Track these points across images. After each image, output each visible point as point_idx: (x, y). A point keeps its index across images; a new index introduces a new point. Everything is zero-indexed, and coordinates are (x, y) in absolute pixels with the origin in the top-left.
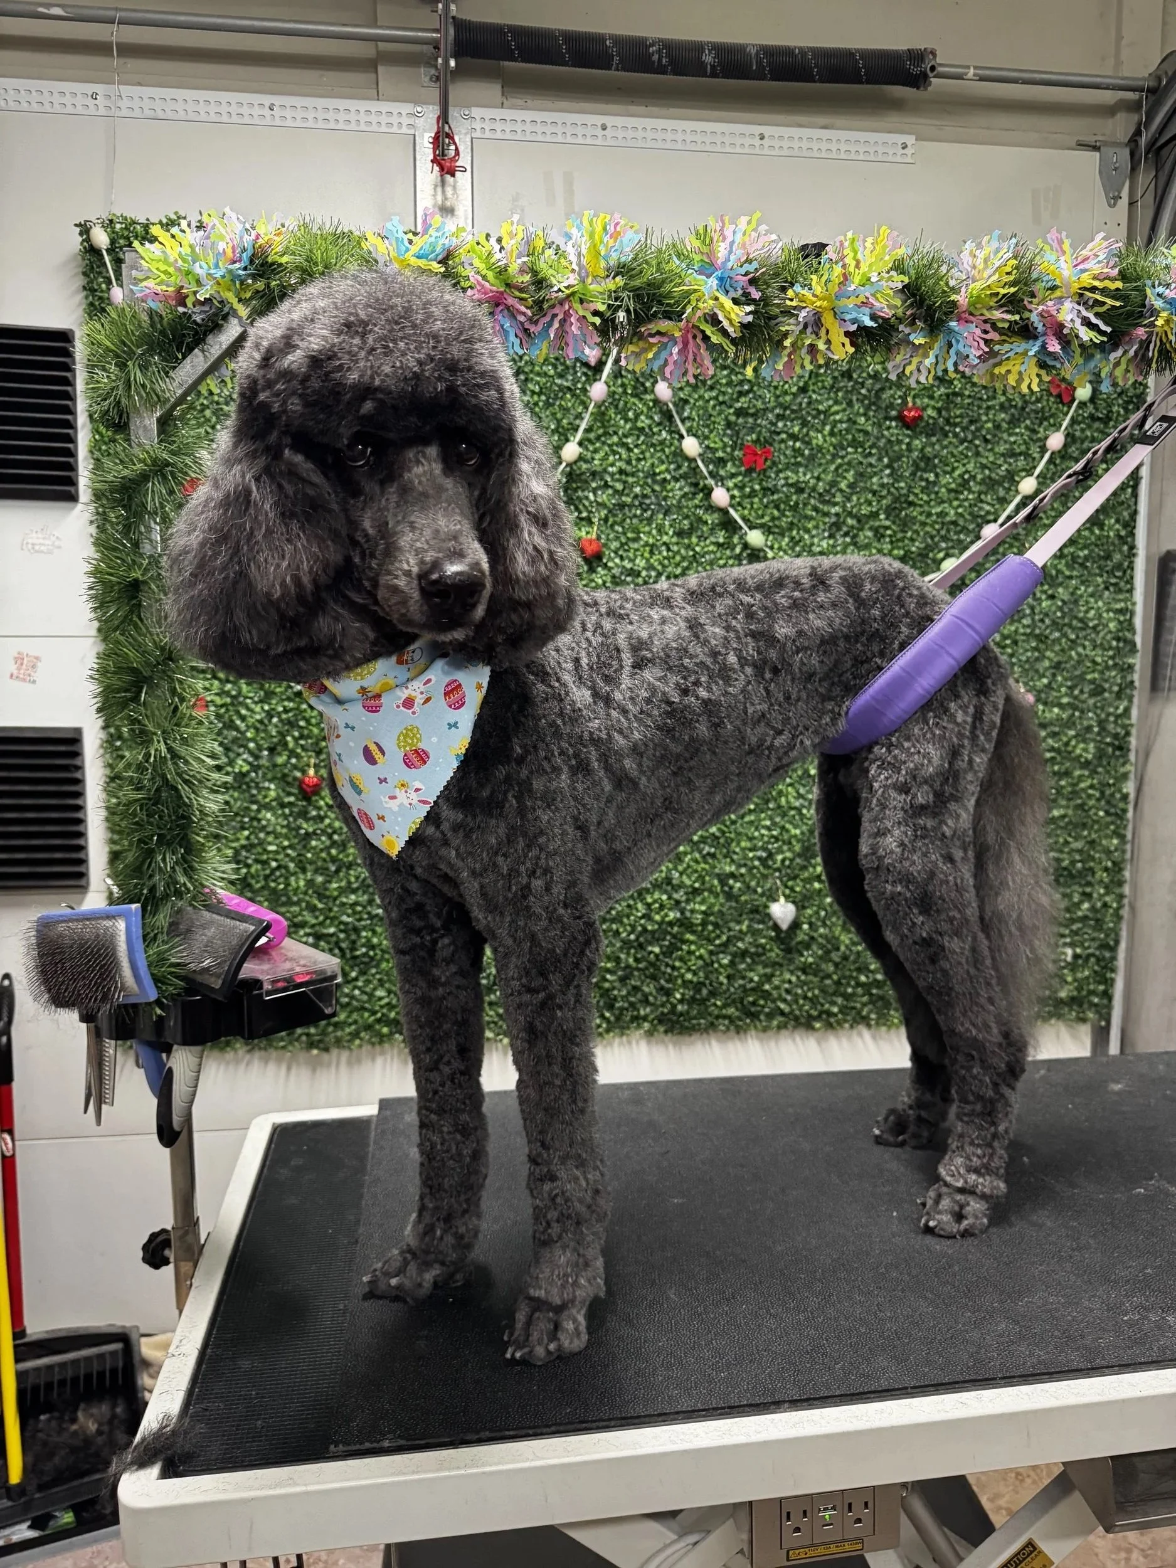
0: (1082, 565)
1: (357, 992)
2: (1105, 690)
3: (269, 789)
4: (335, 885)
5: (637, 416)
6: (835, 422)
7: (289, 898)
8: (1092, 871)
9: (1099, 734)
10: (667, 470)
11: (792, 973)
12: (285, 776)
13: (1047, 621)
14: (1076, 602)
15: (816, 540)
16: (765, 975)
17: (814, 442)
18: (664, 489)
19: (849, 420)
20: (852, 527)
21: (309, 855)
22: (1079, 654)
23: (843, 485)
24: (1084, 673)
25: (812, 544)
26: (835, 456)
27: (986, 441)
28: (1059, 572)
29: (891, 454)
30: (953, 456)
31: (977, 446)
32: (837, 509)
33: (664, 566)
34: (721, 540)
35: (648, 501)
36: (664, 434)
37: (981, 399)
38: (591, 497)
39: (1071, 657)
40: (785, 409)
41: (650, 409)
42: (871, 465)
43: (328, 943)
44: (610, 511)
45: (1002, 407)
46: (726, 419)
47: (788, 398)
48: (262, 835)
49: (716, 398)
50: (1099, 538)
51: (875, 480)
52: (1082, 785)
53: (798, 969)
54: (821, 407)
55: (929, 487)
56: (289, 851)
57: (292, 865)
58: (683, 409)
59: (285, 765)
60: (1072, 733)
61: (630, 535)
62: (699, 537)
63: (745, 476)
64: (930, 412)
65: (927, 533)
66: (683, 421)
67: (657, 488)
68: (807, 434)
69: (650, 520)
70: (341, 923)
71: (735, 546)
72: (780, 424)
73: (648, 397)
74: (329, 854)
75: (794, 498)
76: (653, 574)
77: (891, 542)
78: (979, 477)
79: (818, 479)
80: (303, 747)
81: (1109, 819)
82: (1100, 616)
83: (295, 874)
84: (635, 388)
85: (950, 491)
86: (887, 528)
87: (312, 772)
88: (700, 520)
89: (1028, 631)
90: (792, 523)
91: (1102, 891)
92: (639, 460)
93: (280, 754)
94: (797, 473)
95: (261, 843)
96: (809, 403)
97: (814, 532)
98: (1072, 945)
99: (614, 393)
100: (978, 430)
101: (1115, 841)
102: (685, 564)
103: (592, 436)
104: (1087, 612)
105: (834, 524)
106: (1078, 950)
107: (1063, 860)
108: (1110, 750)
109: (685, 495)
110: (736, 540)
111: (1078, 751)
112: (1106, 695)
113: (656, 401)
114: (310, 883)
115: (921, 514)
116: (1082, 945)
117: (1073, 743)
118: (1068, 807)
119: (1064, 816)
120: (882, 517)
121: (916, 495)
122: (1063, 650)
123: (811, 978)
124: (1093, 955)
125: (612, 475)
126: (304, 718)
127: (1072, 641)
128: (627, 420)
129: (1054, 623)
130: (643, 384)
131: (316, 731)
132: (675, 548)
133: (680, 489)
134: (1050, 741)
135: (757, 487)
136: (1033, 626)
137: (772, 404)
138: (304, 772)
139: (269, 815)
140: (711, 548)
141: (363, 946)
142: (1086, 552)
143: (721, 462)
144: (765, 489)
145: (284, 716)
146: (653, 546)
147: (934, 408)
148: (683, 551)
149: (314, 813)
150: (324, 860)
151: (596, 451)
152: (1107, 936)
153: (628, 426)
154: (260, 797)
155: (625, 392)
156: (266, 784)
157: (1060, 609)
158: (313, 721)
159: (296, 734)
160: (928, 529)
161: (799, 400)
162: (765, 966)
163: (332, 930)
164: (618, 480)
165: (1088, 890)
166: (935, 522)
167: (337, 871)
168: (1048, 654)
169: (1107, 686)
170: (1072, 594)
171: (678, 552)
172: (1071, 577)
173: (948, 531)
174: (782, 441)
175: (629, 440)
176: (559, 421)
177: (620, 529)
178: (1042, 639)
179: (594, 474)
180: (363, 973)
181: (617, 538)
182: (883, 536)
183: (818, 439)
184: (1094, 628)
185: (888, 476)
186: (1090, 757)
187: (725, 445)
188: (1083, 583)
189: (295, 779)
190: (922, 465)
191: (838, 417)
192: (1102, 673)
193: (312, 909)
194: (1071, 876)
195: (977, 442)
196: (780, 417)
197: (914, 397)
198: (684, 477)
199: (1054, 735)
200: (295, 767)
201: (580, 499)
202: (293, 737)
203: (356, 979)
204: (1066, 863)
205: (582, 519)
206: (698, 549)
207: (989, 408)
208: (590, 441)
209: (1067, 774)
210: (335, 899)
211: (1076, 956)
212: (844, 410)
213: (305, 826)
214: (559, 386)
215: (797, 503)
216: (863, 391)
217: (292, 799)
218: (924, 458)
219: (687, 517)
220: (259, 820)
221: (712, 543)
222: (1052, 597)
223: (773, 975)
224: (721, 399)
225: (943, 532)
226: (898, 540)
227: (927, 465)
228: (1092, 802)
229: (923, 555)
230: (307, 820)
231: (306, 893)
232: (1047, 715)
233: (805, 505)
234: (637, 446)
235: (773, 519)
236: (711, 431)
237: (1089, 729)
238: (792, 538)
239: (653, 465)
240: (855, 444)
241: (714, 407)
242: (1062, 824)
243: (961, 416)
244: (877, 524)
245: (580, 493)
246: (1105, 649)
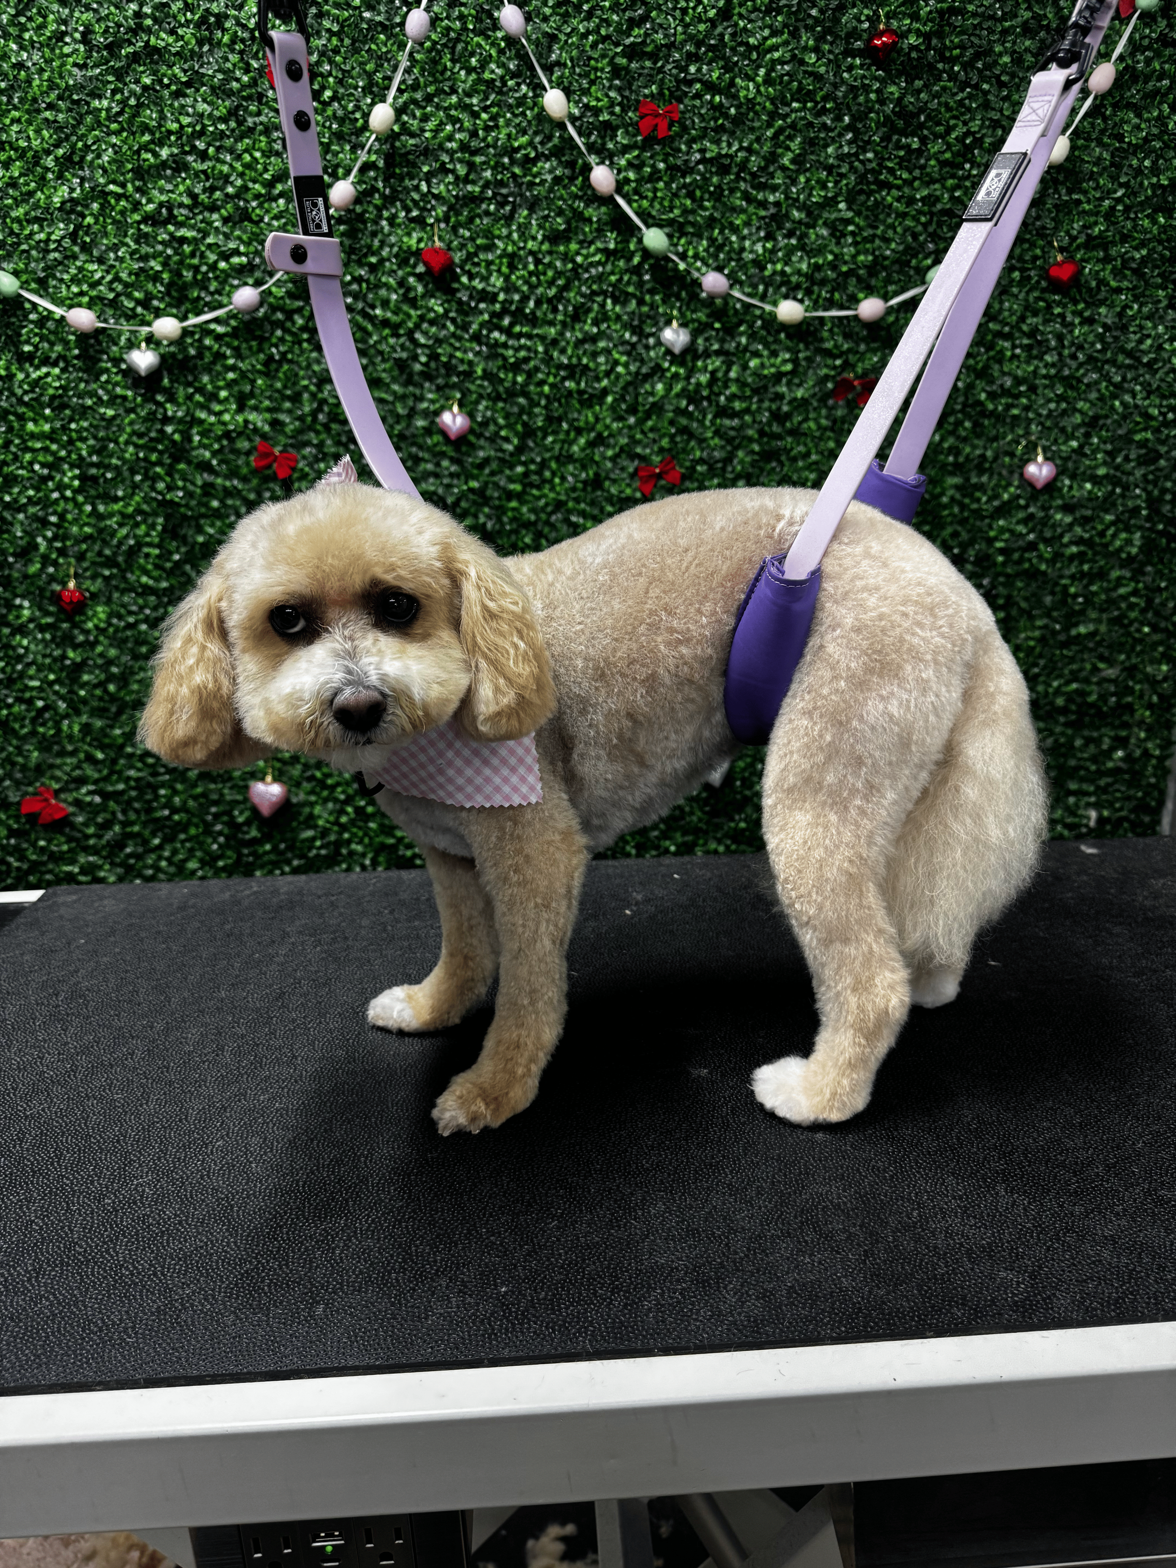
0: (1135, 271)
1: (164, 864)
2: (1160, 456)
3: (21, 607)
4: (118, 732)
5: (484, 63)
6: (773, 62)
7: (64, 747)
8: (1130, 708)
9: (1148, 519)
10: (531, 143)
11: (719, 841)
12: (42, 590)
13: (1081, 356)
14: (1124, 328)
15: (747, 243)
16: (684, 844)
17: (742, 94)
18: (527, 172)
19: (794, 56)
20: (800, 222)
21: (82, 693)
22: (1122, 403)
23: (786, 161)
24: (1132, 432)
25: (743, 249)
26: (773, 115)
27: (1001, 85)
28: (1102, 282)
29: (854, 108)
30: (949, 109)
31: (986, 93)
32: (778, 196)
33: (532, 287)
34: (612, 246)
35: (504, 191)
36: (524, 88)
37: (993, 17)
38: (424, 187)
39: (1112, 407)
40: (699, 45)
41: (501, 52)
42: (824, 125)
43: (116, 802)
44: (451, 208)
45: (1027, 30)
46: (611, 63)
47: (702, 27)
48: (19, 667)
49: (597, 31)
50: (1164, 229)
51: (830, 150)
52: (1122, 591)
53: (726, 836)
54: (752, 41)
55: (911, 158)
56: (57, 687)
57: (62, 705)
58: (550, 50)
59: (37, 575)
60: (1109, 518)
61: (479, 241)
62: (581, 242)
63: (643, 149)
64: (912, 40)
65: (906, 229)
66: (548, 69)
67: (517, 171)
68: (732, 84)
69: (509, 219)
70: (129, 778)
71: (632, 254)
72: (692, 69)
73: (499, 34)
74: (106, 691)
75: (715, 180)
76: (516, 297)
77: (855, 244)
78: (988, 140)
79: (750, 150)
80: (62, 552)
81: (1157, 637)
82: (1160, 347)
83: (67, 716)
84: (478, 19)
85: (943, 164)
86: (848, 222)
87: (72, 584)
88: (579, 216)
89: (1053, 371)
90: (712, 219)
91: (1143, 735)
92: (487, 129)
93: (31, 561)
94: (718, 142)
95: (22, 675)
96: (733, 35)
97: (746, 232)
98: (1097, 806)
99: (448, 29)
100: (988, 67)
101: (1164, 668)
102: (560, 282)
103: (419, 96)
104: (1140, 342)
105: (773, 217)
106: (1106, 813)
107: (1089, 694)
108: (1164, 541)
109: (557, 180)
110: (632, 247)
111: (1118, 543)
112: (1162, 463)
113: (511, 41)
114: (86, 728)
115: (898, 200)
116: (1110, 805)
117: (1111, 532)
118: (1099, 621)
119: (1092, 635)
120: (842, 206)
121: (891, 171)
122: (1101, 399)
123: (743, 847)
124: (1125, 819)
125: (451, 153)
126: (55, 513)
127: (1116, 386)
128: (470, 70)
129: (1090, 359)
130: (490, 16)
131: (75, 529)
132: (547, 260)
133: (551, 171)
134: (1078, 530)
135: (662, 166)
136: (1061, 363)
137: (680, 38)
138: (64, 584)
139: (25, 642)
140: (597, 258)
141: (164, 807)
142: (1144, 252)
143: (608, 129)
144: (670, 168)
145: (32, 510)
146: (512, 256)
147: (919, 33)
148: (558, 264)
149: (81, 638)
150: (101, 699)
151: (425, 118)
152: (1146, 794)
153: (474, 76)
154: (11, 617)
155: (465, 29)
156: (18, 601)
157: (1101, 338)
158: (69, 517)
159: (49, 534)
160: (909, 223)
161: (719, 29)
162: (683, 835)
163: (121, 787)
164: (461, 161)
165: (1124, 733)
166: (920, 212)
167: (119, 713)
168: (1080, 405)
169: (1163, 449)
170: (1121, 315)
171: (550, 265)
172: (1118, 291)
173: (940, 225)
174: (698, 96)
175: (475, 101)
176: (370, 75)
177: (467, 234)
178: (1072, 382)
179: (426, 152)
180: (168, 839)
181: (462, 246)
182: (844, 235)
183: (747, 89)
184: (1149, 365)
185: (850, 143)
186: (1134, 551)
187: (612, 104)
188: (1136, 298)
189: (53, 592)
190: (901, 123)
191: (776, 55)
192: (1157, 431)
193: (90, 758)
194: (1100, 714)
195: (985, 86)
196: (692, 57)
197: (888, 16)
198: (556, 152)
199: (1085, 521)
200: (52, 579)
201: (407, 191)
202: (45, 537)
203: (160, 847)
204: (1093, 698)
205: (413, 220)
206: (579, 259)
207: (1005, 32)
208: (414, 102)
209: (1102, 575)
210: (122, 747)
211: (1101, 820)
212: (786, 43)
213: (71, 654)
214: (369, 21)
215: (719, 187)
216: (814, 12)
217: (49, 620)
218: (902, 112)
219: (560, 212)
220: (14, 648)
221: (598, 250)
222: (1090, 321)
223: (695, 844)
224: (603, 32)
225: (931, 229)
226: (865, 240)
227: (907, 124)
228: (1133, 615)
229: (901, 262)
230: (75, 647)
231: (83, 740)
232: (1075, 492)
233: (732, 191)
234: (485, 109)
235: (685, 212)
236: (592, 83)
237: (1136, 510)
238: (712, 240)
239: (509, 136)
240: (803, 95)
241: (594, 46)
242: (1091, 645)
243: (962, 47)
244: (834, 216)
245: (407, 182)
246: (1163, 397)
